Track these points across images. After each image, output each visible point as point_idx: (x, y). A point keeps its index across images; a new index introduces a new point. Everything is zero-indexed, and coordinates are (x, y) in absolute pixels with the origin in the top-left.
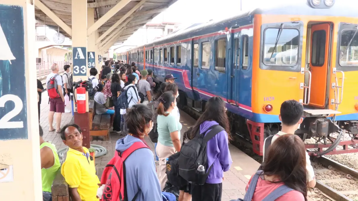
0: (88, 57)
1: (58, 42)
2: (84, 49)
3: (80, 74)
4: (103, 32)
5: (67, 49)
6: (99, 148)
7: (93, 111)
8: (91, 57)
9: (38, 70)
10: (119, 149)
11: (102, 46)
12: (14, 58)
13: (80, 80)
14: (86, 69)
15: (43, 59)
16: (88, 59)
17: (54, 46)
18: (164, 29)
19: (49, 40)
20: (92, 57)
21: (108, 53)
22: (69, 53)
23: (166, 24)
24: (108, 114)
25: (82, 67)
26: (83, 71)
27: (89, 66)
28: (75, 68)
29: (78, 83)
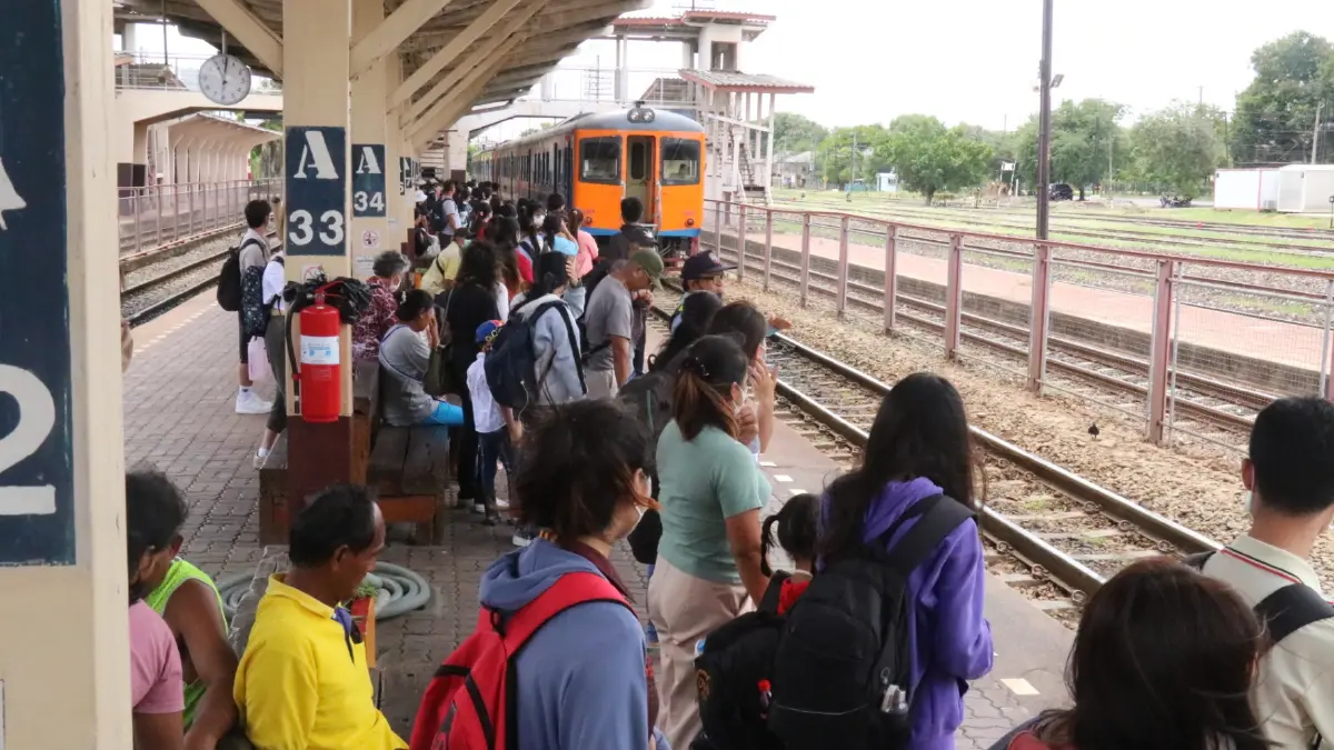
0: (355, 167)
1: (223, 98)
2: (334, 137)
3: (316, 248)
4: (423, 56)
5: (262, 125)
6: (399, 578)
7: (372, 411)
8: (366, 170)
9: (129, 221)
10: (497, 601)
11: (419, 117)
12: (18, 203)
13: (315, 273)
14: (343, 227)
15: (153, 167)
16: (355, 176)
17: (201, 113)
18: (694, 46)
19: (182, 85)
20: (374, 168)
21: (441, 146)
22: (272, 144)
23: (706, 20)
24: (439, 425)
25: (324, 218)
26: (332, 234)
27: (356, 206)
28: (293, 218)
29: (307, 285)
